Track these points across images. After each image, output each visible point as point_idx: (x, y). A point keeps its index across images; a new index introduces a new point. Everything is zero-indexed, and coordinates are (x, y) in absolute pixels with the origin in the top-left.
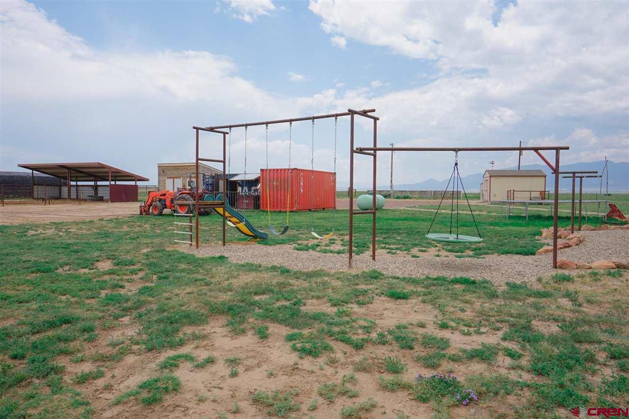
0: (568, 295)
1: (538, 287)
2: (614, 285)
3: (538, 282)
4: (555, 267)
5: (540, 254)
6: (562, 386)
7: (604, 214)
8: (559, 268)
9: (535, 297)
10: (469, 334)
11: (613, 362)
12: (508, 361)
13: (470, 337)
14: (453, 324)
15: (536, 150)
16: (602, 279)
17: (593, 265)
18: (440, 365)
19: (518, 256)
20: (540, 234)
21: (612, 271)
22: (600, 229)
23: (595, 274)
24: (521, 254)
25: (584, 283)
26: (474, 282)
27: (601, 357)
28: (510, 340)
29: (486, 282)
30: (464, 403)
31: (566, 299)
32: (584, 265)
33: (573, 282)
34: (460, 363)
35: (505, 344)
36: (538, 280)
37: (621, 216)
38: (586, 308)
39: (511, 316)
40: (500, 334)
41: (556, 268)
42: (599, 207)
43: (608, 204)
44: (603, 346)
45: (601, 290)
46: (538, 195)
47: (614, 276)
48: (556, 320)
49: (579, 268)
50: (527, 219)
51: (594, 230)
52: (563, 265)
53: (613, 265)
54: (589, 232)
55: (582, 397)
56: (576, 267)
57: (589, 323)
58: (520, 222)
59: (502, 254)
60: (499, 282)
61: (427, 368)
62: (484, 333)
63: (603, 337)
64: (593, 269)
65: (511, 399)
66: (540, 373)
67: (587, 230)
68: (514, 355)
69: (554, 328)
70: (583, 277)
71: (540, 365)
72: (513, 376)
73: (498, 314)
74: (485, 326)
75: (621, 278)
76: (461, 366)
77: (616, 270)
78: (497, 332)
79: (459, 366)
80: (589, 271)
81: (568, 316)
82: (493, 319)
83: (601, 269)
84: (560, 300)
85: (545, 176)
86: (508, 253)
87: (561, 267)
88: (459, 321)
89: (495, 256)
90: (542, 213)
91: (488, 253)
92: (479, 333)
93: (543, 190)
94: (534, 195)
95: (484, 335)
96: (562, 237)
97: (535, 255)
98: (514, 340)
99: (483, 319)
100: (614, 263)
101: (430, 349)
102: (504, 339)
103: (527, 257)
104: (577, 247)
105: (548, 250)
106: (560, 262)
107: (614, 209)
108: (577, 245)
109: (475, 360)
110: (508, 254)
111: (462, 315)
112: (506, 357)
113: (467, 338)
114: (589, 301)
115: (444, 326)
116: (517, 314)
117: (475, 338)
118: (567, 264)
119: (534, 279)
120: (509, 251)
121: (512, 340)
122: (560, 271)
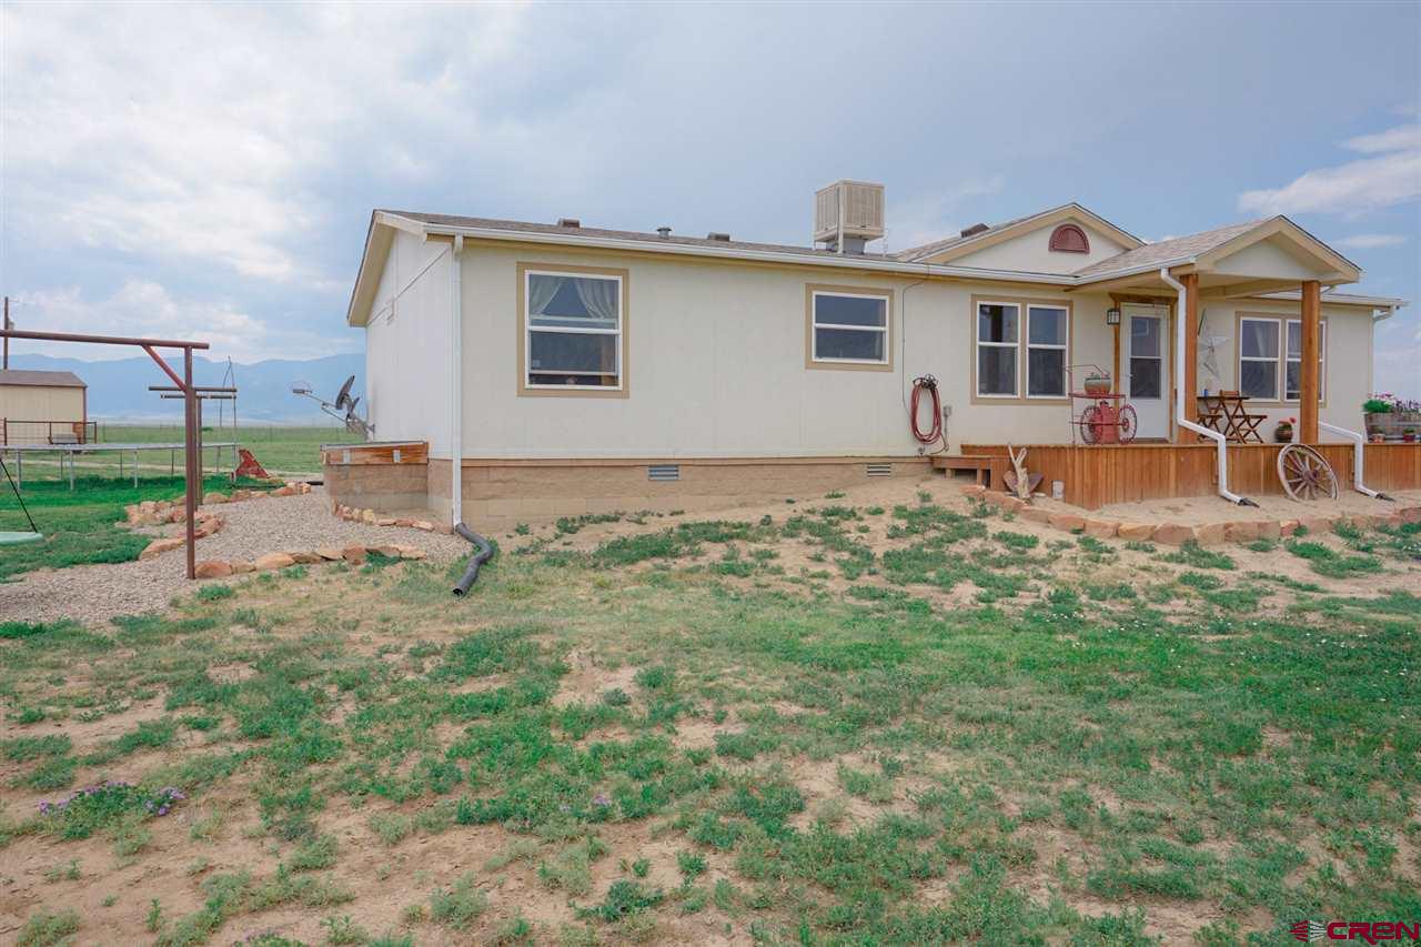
0: (240, 619)
1: (177, 616)
2: (300, 591)
3: (172, 609)
4: (192, 576)
5: (150, 556)
6: (299, 739)
7: (232, 470)
8: (200, 577)
9: (186, 633)
10: (98, 718)
11: (347, 694)
12: (199, 736)
13: (100, 723)
14: (52, 709)
15: (146, 345)
16: (280, 584)
17: (259, 563)
18: (72, 780)
19: (100, 566)
20: (125, 518)
21: (291, 569)
22: (238, 498)
23: (268, 578)
24: (106, 561)
25: (255, 596)
26: (39, 629)
27: (332, 691)
28: (183, 706)
29: (67, 623)
30: (161, 812)
31: (240, 626)
32: (245, 566)
33: (236, 597)
34: (113, 765)
35: (178, 715)
36: (171, 605)
37: (260, 473)
38: (278, 633)
39: (166, 669)
40: (159, 701)
41: (194, 578)
42: (219, 455)
43: (237, 449)
44: (327, 677)
45: (284, 603)
46: (67, 430)
47: (297, 577)
48: (242, 660)
49: (237, 572)
50: (72, 488)
51: (227, 502)
52: (207, 569)
53: (289, 559)
54: (218, 506)
55: (333, 742)
56: (230, 572)
57: (297, 652)
58: (57, 495)
59: (60, 567)
60: (94, 618)
61: (46, 792)
62: (127, 708)
63: (324, 665)
64: (260, 570)
65: (238, 779)
66: (263, 734)
67: (216, 503)
68: (206, 725)
69: (246, 673)
70: (248, 586)
71: (257, 724)
72: (220, 751)
73: (137, 671)
74: (123, 697)
75: (307, 579)
76: (115, 769)
77: (298, 566)
78: (151, 702)
79: (111, 769)
80: (255, 575)
81: (260, 649)
82: (131, 683)
83: (272, 569)
84: (231, 629)
85: (84, 388)
86: (74, 563)
87: (204, 576)
88: (64, 701)
89: (44, 572)
90: (99, 473)
91: (24, 570)
92: (116, 712)
93: (81, 420)
94: (58, 430)
95: (128, 712)
96: (175, 519)
97: (137, 559)
98: (190, 705)
99: (113, 687)
100: (291, 555)
101: (34, 761)
102: (172, 707)
103: (122, 565)
104: (217, 535)
105: (165, 546)
106: (202, 566)
107: (247, 460)
108: (216, 531)
109: (136, 752)
110: (75, 566)
111: (63, 690)
112: (193, 732)
113: (95, 726)
114: (279, 622)
115: (31, 719)
116: (174, 664)
117: (112, 721)
118: (215, 568)
119: (161, 604)
120: (75, 560)
121: (187, 705)
122: (207, 583)
